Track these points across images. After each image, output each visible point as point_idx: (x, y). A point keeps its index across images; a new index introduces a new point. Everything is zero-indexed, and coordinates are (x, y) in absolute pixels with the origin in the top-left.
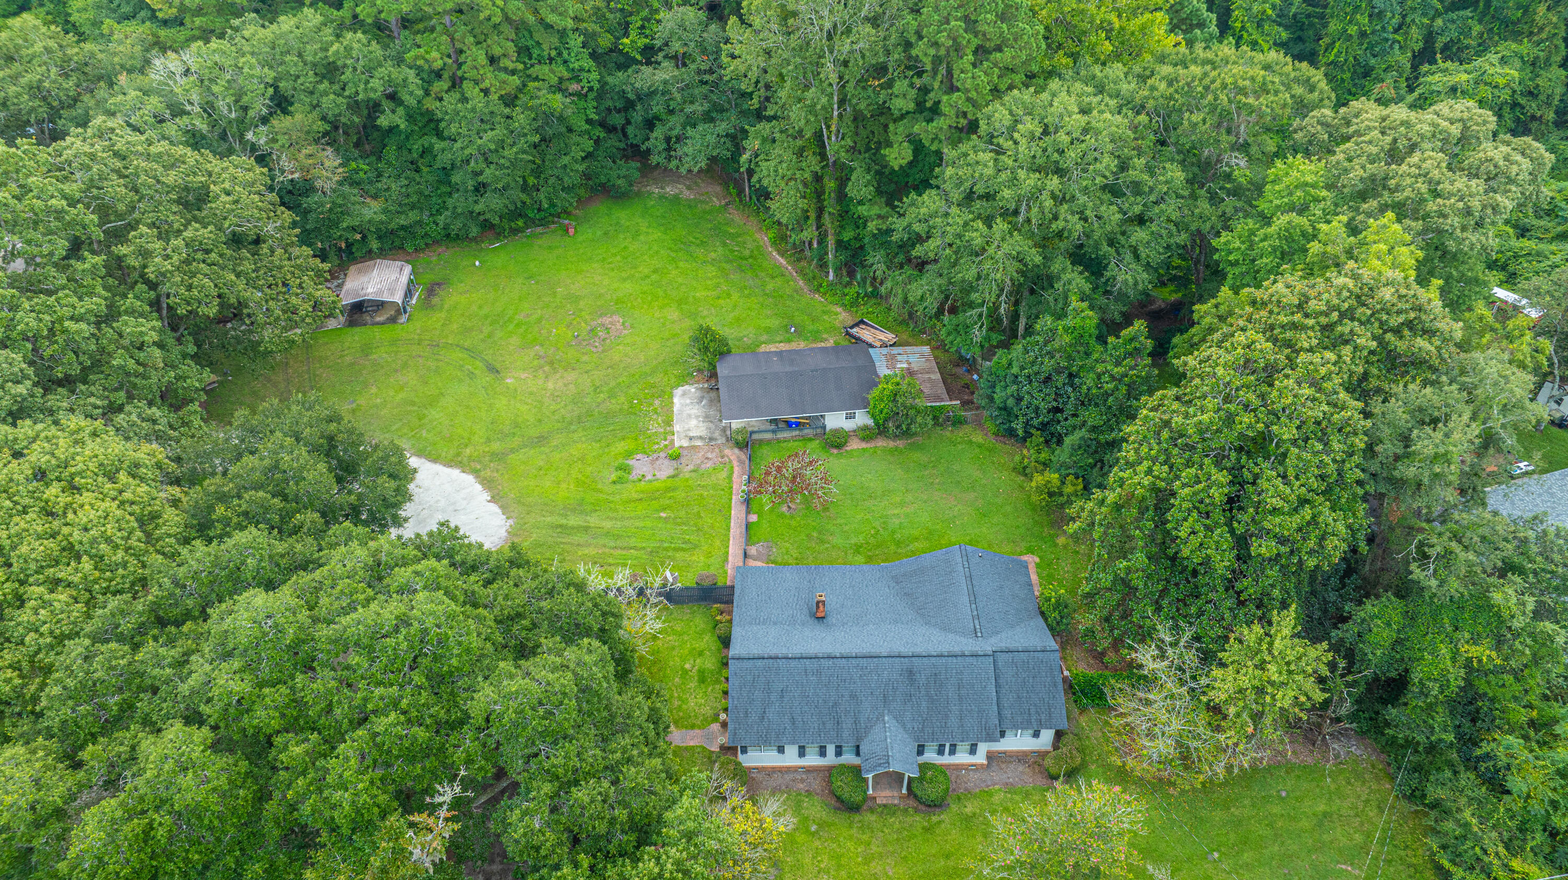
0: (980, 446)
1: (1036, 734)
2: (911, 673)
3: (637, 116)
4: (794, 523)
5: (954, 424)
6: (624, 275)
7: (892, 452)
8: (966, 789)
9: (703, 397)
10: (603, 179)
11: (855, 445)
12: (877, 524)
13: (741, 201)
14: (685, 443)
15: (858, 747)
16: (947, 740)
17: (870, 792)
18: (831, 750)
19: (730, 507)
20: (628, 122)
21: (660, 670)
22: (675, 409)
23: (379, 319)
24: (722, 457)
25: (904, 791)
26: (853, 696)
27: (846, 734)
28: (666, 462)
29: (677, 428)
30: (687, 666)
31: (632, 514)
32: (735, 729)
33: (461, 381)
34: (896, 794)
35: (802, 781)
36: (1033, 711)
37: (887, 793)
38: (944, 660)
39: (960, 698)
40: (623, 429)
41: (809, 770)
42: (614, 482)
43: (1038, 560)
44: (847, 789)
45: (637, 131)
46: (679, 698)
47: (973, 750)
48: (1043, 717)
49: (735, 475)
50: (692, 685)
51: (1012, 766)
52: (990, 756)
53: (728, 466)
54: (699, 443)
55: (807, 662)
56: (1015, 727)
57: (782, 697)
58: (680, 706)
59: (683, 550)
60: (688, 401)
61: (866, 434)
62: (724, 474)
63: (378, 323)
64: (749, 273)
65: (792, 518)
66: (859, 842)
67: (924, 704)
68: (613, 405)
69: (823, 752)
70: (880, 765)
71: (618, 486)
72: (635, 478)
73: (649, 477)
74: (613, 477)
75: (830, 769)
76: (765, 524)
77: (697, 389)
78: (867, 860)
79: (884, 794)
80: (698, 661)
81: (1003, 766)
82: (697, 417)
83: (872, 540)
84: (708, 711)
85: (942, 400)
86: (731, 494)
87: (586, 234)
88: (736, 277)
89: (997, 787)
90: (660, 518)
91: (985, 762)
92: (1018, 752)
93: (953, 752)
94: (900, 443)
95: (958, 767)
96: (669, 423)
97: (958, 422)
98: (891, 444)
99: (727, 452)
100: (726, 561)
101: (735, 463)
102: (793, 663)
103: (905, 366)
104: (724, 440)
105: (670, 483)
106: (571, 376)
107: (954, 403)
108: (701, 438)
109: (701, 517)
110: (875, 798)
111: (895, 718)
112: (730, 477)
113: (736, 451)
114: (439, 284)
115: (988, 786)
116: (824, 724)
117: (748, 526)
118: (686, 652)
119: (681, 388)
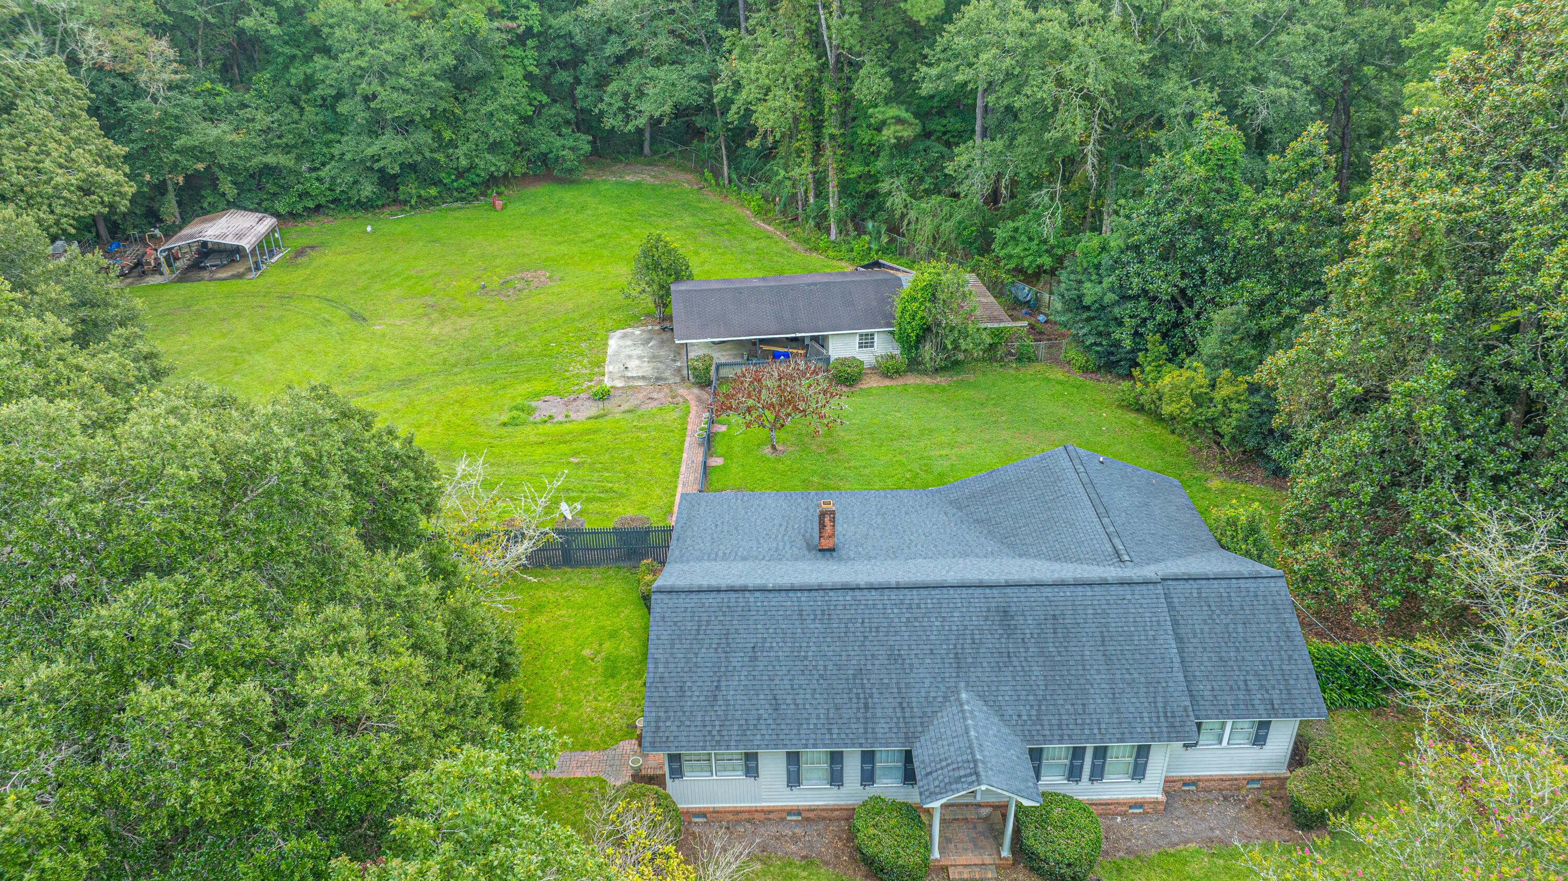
0: (1060, 383)
1: (1259, 740)
2: (1005, 612)
3: (588, 71)
4: (781, 467)
5: (1019, 360)
6: (559, 239)
7: (929, 390)
8: (1129, 851)
9: (651, 339)
10: (543, 148)
11: (872, 383)
13: (718, 184)
14: (619, 383)
15: (908, 757)
16: (1091, 738)
17: (936, 855)
18: (852, 768)
19: (681, 451)
20: (578, 81)
21: (535, 659)
22: (610, 351)
23: (219, 275)
24: (674, 397)
25: (1006, 853)
26: (894, 657)
27: (882, 728)
28: (588, 403)
29: (609, 369)
30: (587, 653)
31: (525, 459)
32: (658, 719)
33: (308, 327)
34: (988, 860)
35: (795, 839)
36: (1254, 684)
37: (971, 858)
38: (1068, 591)
39: (1108, 660)
40: (530, 370)
41: (809, 817)
42: (505, 424)
44: (888, 841)
45: (587, 92)
47: (1138, 772)
48: (1275, 694)
49: (692, 415)
51: (1214, 807)
52: (1173, 788)
53: (682, 406)
54: (640, 383)
55: (804, 597)
56: (1223, 714)
57: (754, 659)
58: (565, 714)
59: (601, 500)
60: (629, 343)
61: (887, 371)
62: (674, 415)
63: (218, 279)
64: (725, 236)
65: (778, 461)
67: (1037, 671)
68: (522, 348)
69: (836, 779)
70: (958, 780)
71: (510, 429)
72: (538, 419)
73: (560, 418)
74: (505, 418)
75: (849, 814)
76: (735, 468)
77: (644, 331)
79: (962, 860)
80: (607, 645)
81: (1196, 808)
82: (640, 357)
84: (616, 720)
85: (1001, 321)
86: (684, 436)
87: (516, 209)
88: (709, 240)
89: (1192, 846)
90: (569, 463)
91: (1161, 797)
92: (1222, 780)
93: (1098, 774)
94: (940, 379)
95: (1108, 808)
96: (598, 364)
97: (1024, 358)
98: (928, 380)
99: (682, 391)
101: (692, 403)
102: (775, 599)
104: (678, 380)
105: (590, 424)
106: (467, 321)
107: (1019, 324)
108: (644, 378)
109: (634, 462)
110: (945, 869)
111: (981, 696)
112: (684, 418)
113: (696, 391)
114: (312, 248)
115: (1174, 845)
116: (837, 709)
117: (707, 470)
118: (588, 632)
119: (620, 331)
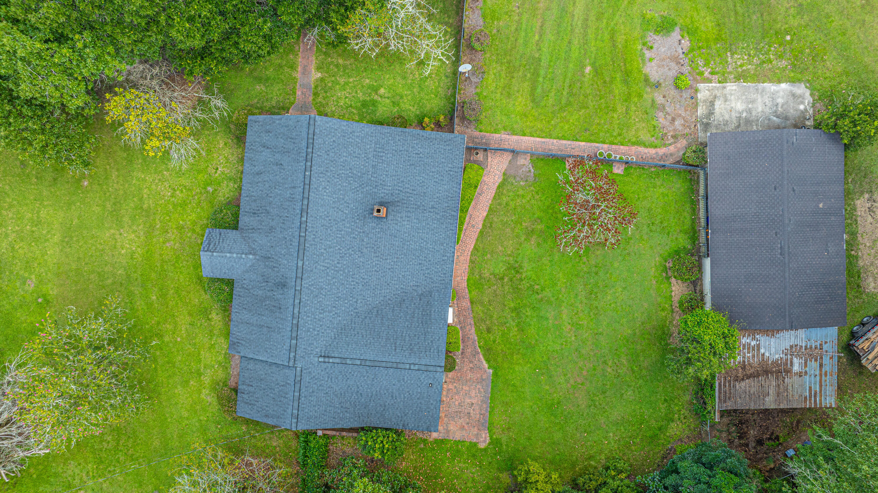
2: (283, 285)
9: (786, 118)
12: (547, 293)
14: (702, 95)
22: (766, 85)
24: (674, 137)
26: (272, 229)
28: (672, 73)
29: (731, 87)
30: (382, 91)
32: (259, 122)
40: (738, 24)
43: (482, 446)
46: (346, 83)
49: (641, 149)
50: (360, 95)
53: (658, 142)
54: (701, 111)
58: (338, 84)
60: (780, 101)
62: (645, 136)
66: (195, 223)
67: (260, 292)
71: (637, 20)
72: (649, 39)
73: (648, 54)
77: (803, 111)
78: (180, 228)
80: (388, 101)
82: (749, 110)
83: (525, 284)
90: (583, 67)
96: (741, 77)
99: (683, 142)
100: (513, 132)
101: (662, 151)
103: (796, 368)
104: (703, 139)
108: (711, 113)
109: (579, 109)
112: (640, 143)
113: (682, 153)
116: (255, 201)
117: (563, 159)
119: (808, 93)
